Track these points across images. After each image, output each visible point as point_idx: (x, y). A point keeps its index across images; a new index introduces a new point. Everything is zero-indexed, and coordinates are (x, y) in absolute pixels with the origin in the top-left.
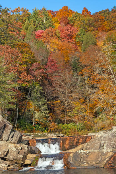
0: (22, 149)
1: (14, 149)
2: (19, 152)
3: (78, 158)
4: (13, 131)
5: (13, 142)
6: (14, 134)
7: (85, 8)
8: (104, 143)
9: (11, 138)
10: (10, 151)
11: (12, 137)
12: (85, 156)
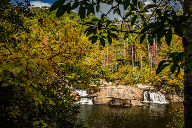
12: (101, 99)
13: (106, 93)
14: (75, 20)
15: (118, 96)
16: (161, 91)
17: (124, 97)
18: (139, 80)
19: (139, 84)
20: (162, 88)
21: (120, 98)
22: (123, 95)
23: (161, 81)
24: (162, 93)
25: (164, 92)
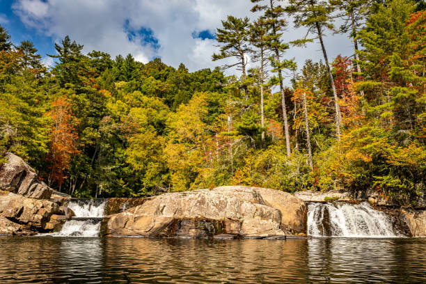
0: (43, 207)
1: (31, 206)
2: (38, 210)
3: (122, 223)
4: (37, 182)
5: (33, 196)
6: (36, 186)
7: (182, 64)
8: (164, 206)
9: (31, 191)
10: (25, 209)
11: (33, 190)
12: (131, 220)
13: (162, 205)
14: (168, 80)
15: (201, 209)
16: (371, 199)
17: (221, 214)
18: (303, 179)
19: (301, 193)
20: (375, 189)
21: (207, 217)
22: (216, 205)
23: (366, 159)
24: (376, 206)
25: (383, 202)
